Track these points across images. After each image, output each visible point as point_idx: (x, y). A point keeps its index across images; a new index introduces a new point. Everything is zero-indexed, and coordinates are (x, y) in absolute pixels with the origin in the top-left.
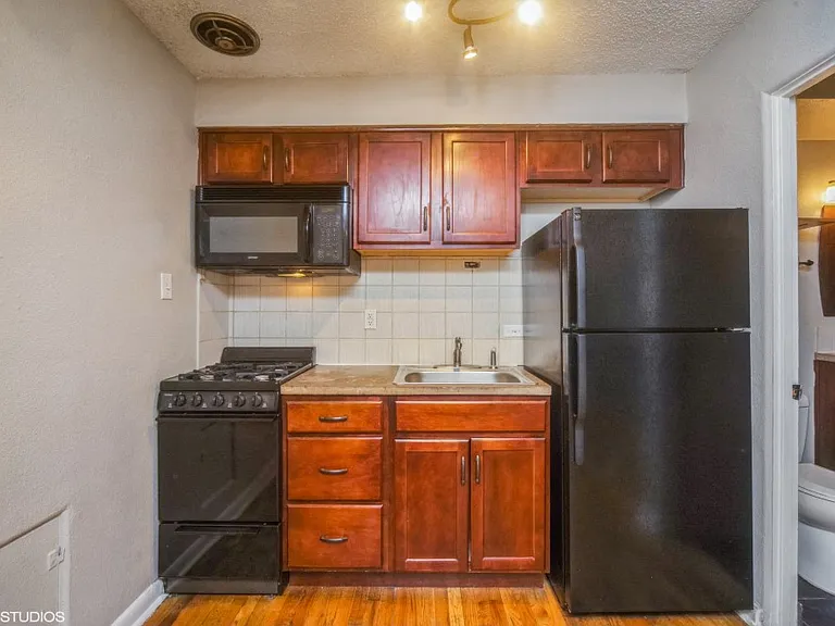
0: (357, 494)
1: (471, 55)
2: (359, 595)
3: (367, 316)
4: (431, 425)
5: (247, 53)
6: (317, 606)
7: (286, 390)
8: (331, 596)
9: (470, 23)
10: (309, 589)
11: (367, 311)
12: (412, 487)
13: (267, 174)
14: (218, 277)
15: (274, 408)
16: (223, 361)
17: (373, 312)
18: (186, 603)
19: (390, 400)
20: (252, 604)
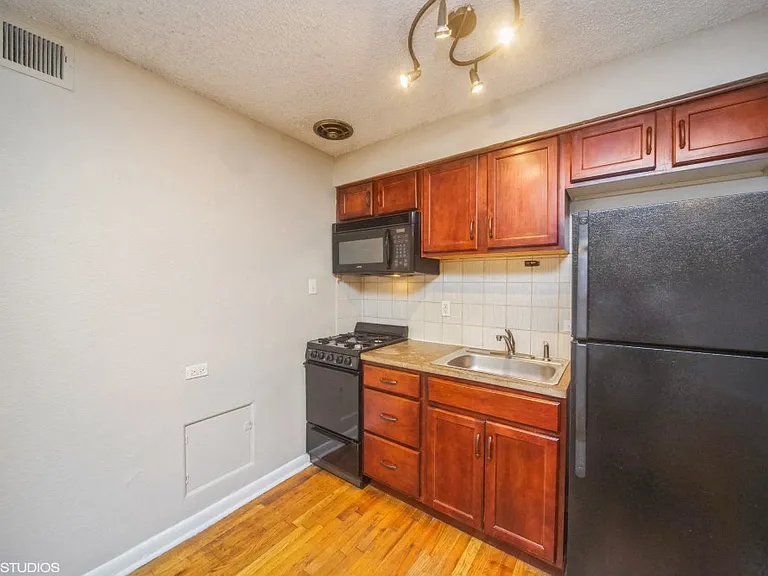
0: (403, 439)
1: (478, 89)
2: (407, 511)
3: (443, 307)
4: (454, 401)
5: (347, 136)
6: (378, 506)
7: (363, 357)
8: (389, 503)
9: (475, 62)
10: (381, 493)
11: (444, 302)
12: (440, 446)
13: (369, 211)
14: (353, 278)
15: (356, 368)
16: (356, 332)
17: (448, 303)
18: (317, 472)
19: (424, 375)
20: (346, 487)
